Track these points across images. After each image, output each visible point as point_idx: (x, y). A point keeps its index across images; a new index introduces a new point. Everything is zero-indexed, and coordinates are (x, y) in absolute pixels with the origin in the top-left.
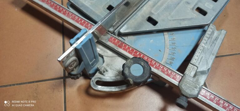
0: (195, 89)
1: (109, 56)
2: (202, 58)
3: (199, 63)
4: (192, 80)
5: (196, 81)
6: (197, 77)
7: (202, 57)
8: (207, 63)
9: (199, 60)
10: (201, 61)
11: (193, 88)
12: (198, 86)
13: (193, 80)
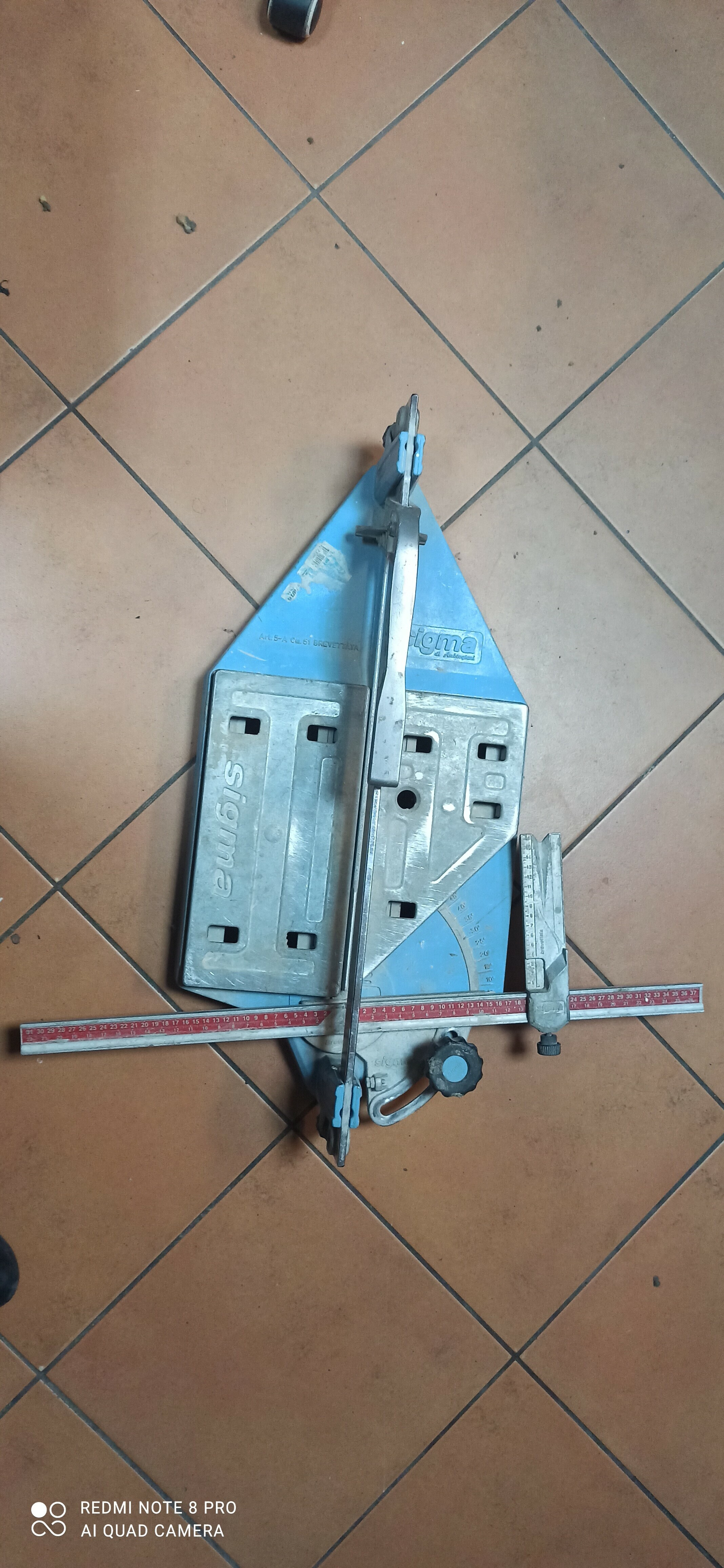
0: (560, 1012)
1: (367, 1044)
2: (541, 935)
3: (542, 948)
4: (546, 998)
5: (554, 996)
6: (552, 985)
7: (542, 931)
8: (556, 939)
9: (539, 942)
10: (542, 942)
11: (555, 1013)
12: (562, 1003)
13: (548, 997)
